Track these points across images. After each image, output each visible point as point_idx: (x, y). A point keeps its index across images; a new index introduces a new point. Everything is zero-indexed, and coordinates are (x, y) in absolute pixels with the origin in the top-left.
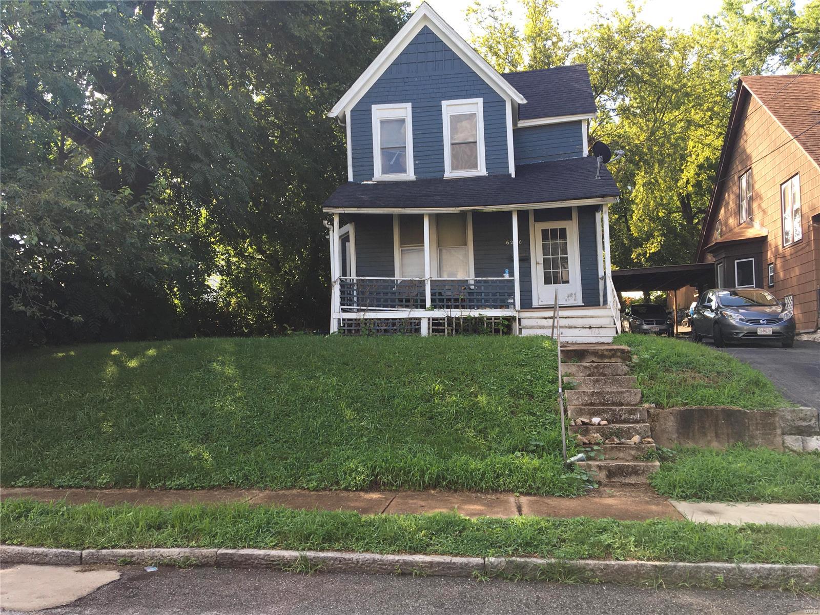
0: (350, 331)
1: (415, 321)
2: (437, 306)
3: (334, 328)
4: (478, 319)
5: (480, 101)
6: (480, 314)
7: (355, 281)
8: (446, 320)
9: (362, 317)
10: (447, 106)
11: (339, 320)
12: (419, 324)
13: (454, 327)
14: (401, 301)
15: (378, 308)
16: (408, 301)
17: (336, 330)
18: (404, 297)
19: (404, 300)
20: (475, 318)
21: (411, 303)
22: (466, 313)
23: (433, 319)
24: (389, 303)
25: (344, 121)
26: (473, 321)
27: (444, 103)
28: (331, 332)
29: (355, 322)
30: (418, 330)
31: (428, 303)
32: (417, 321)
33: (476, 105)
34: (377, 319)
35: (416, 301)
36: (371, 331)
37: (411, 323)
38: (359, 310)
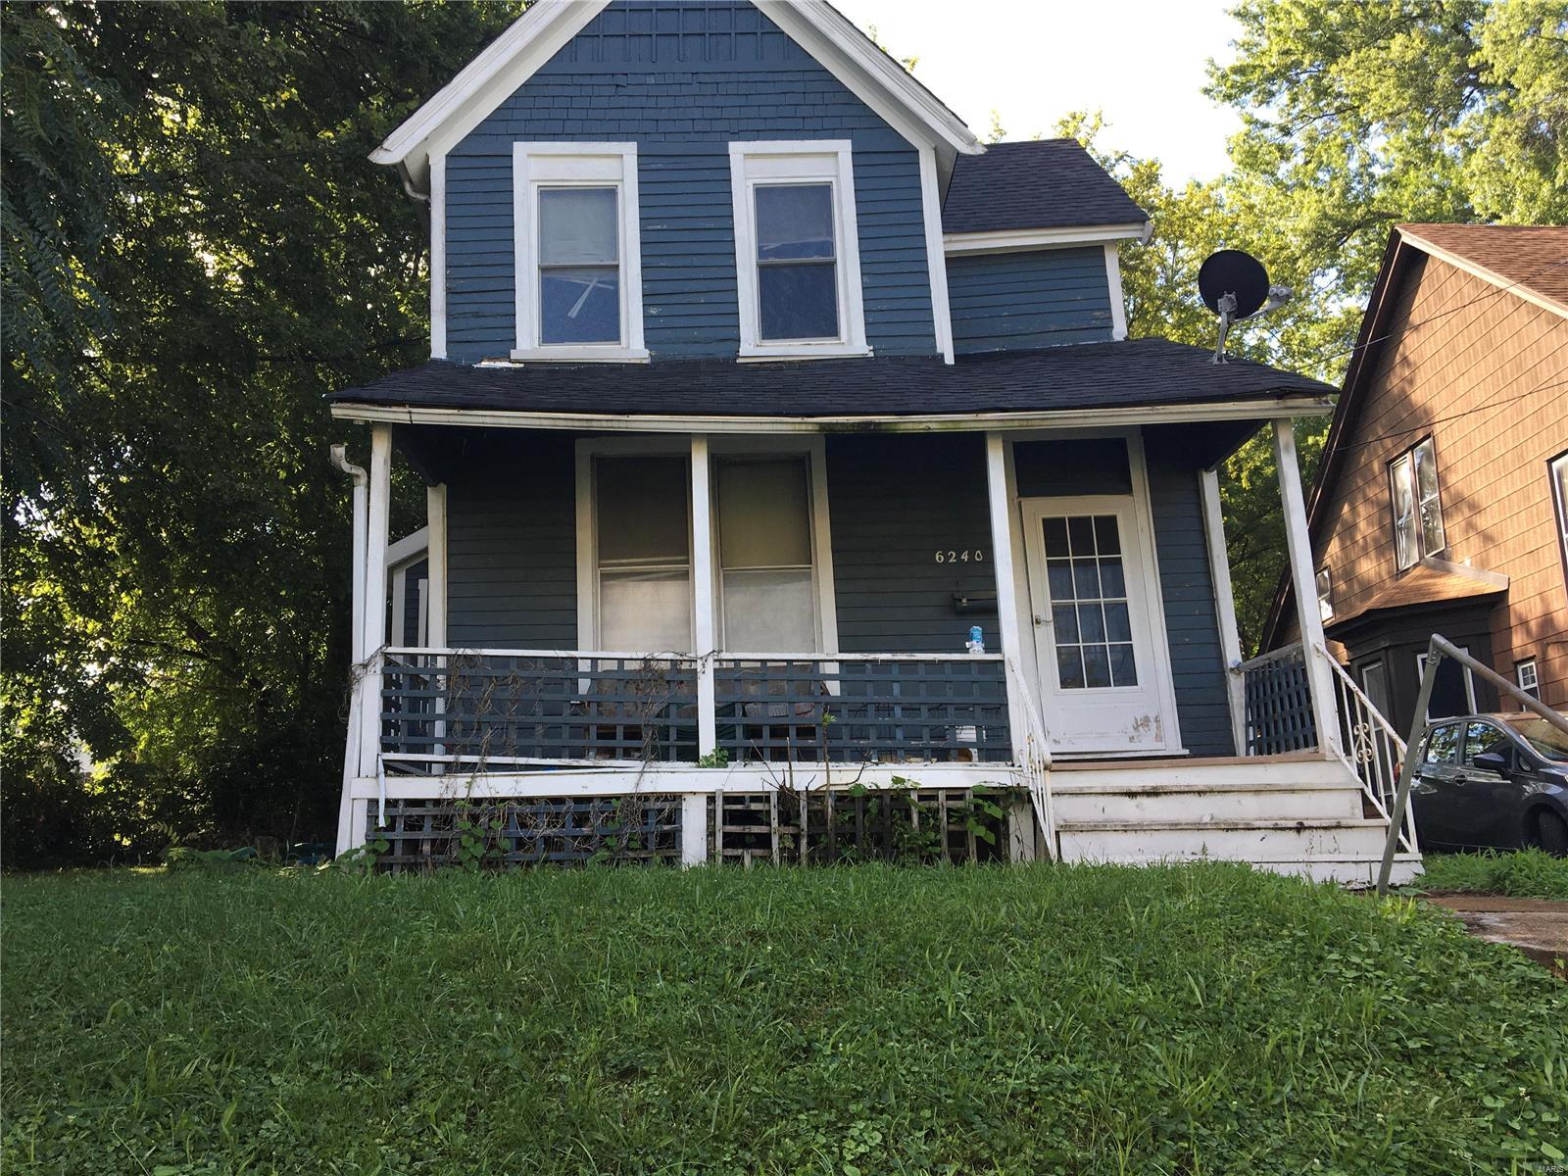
0: (413, 846)
1: (659, 805)
2: (740, 753)
3: (351, 832)
4: (887, 800)
5: (844, 147)
6: (896, 780)
7: (441, 663)
8: (774, 799)
9: (462, 794)
10: (746, 156)
11: (373, 803)
12: (674, 817)
13: (804, 824)
14: (607, 732)
15: (522, 760)
16: (633, 733)
17: (359, 841)
18: (620, 720)
19: (620, 731)
20: (878, 793)
21: (646, 741)
22: (845, 775)
23: (729, 799)
24: (565, 739)
25: (425, 185)
26: (873, 804)
27: (737, 149)
28: (342, 847)
29: (435, 811)
30: (670, 840)
31: (707, 743)
32: (667, 806)
33: (830, 161)
34: (521, 800)
35: (664, 732)
36: (492, 846)
37: (645, 814)
38: (450, 769)
